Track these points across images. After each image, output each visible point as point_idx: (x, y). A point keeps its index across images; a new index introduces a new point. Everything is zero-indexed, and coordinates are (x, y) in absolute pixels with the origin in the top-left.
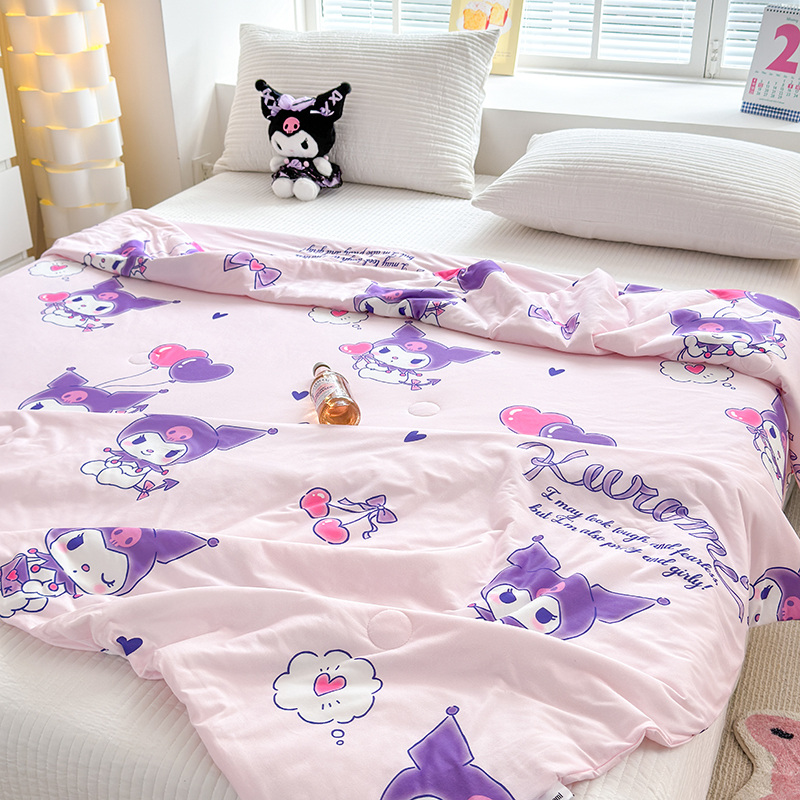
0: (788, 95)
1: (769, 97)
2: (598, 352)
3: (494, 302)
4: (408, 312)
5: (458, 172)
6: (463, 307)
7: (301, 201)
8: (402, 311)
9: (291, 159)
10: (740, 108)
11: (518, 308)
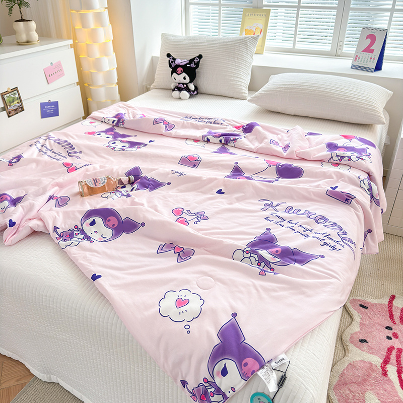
0: (370, 62)
1: (362, 62)
2: (297, 158)
3: (256, 138)
4: (223, 142)
5: (242, 89)
6: (245, 140)
7: (182, 100)
8: (221, 141)
9: (179, 84)
11: (266, 140)
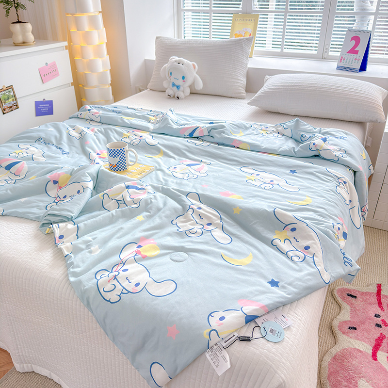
0: (355, 62)
10: (336, 68)
